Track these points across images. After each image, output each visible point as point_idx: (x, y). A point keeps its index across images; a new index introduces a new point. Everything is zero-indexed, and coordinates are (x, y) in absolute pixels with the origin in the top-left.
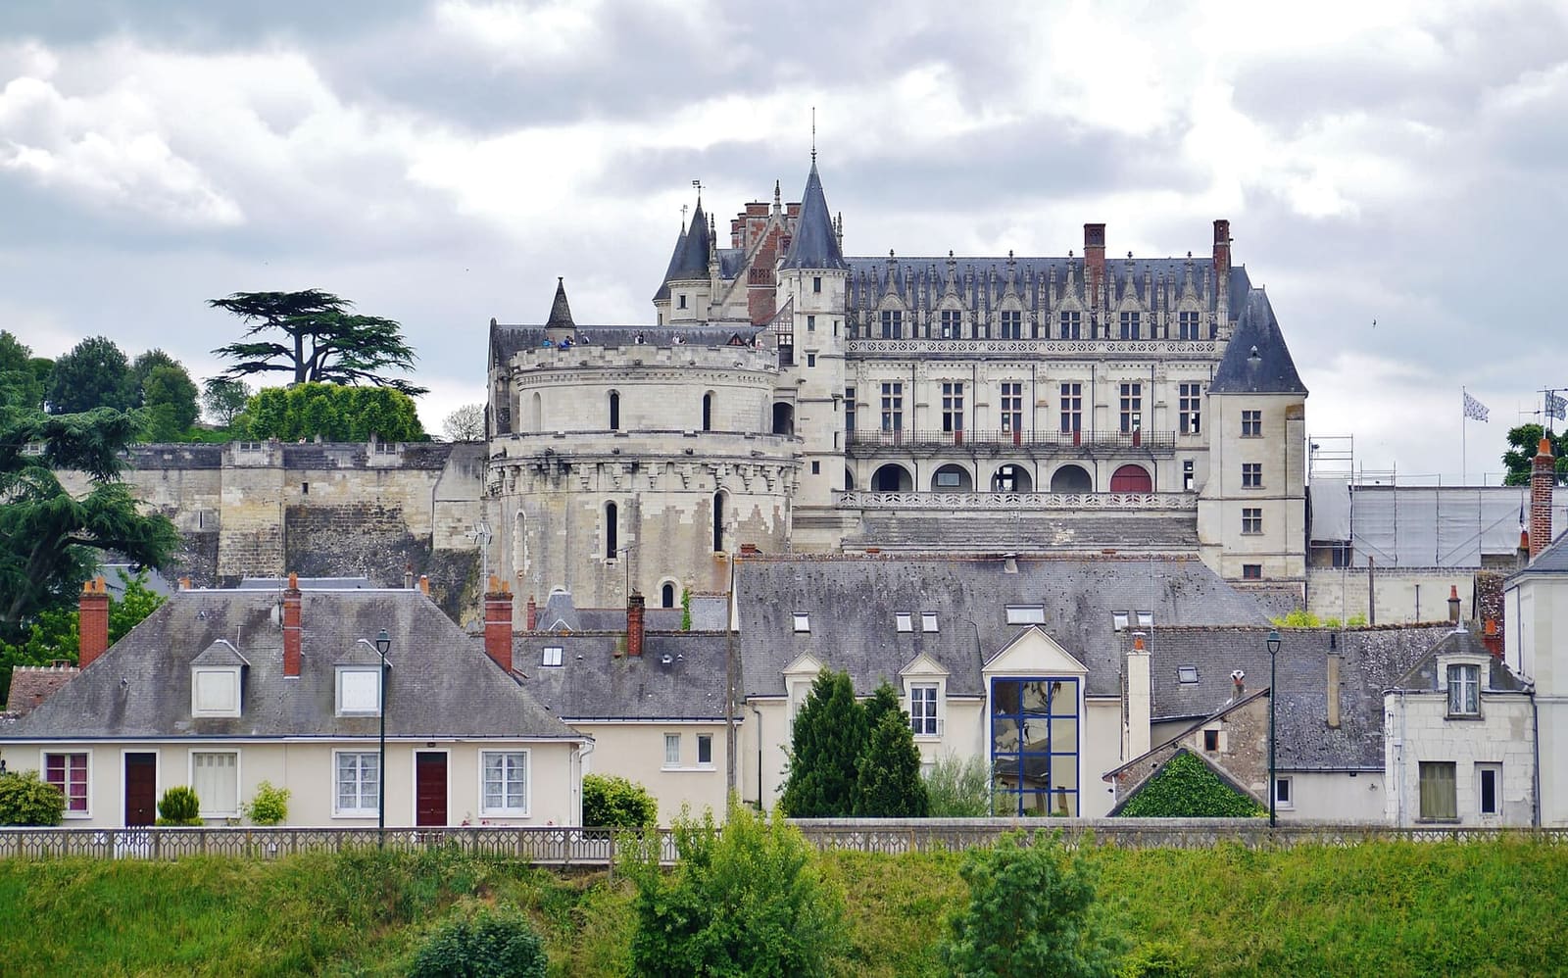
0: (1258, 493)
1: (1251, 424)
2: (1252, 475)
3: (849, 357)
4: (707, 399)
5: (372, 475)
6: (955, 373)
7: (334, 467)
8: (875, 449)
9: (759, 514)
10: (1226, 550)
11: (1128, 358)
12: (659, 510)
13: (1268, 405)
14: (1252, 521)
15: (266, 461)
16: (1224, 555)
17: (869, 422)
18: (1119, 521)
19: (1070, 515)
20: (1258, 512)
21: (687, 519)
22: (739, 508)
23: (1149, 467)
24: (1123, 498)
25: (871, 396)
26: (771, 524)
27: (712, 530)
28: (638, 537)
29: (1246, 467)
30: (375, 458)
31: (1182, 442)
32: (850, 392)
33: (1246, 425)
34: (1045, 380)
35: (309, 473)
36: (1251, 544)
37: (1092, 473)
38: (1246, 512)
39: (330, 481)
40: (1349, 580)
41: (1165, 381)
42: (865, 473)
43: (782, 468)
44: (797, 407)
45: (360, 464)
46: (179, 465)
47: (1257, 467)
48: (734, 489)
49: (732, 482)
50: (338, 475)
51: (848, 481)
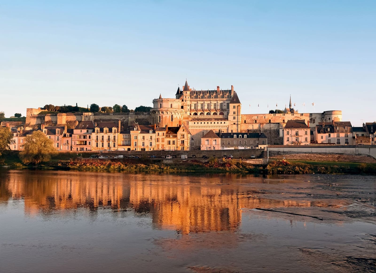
0: (235, 115)
1: (234, 107)
3: (190, 101)
4: (171, 105)
5: (144, 115)
6: (202, 102)
7: (140, 115)
8: (193, 111)
9: (177, 117)
11: (221, 100)
12: (165, 117)
13: (236, 105)
15: (133, 114)
16: (231, 122)
17: (193, 108)
18: (220, 118)
19: (214, 118)
21: (168, 118)
22: (174, 116)
23: (224, 112)
24: (220, 115)
25: (193, 105)
26: (179, 118)
27: (171, 119)
28: (162, 120)
29: (234, 112)
30: (145, 113)
31: (227, 109)
32: (191, 105)
34: (212, 103)
35: (138, 115)
36: (234, 120)
37: (217, 113)
38: (234, 117)
39: (140, 116)
40: (245, 124)
41: (225, 103)
42: (192, 113)
44: (184, 106)
45: (143, 114)
46: (125, 115)
47: (235, 112)
48: (173, 114)
49: (173, 113)
50: (141, 115)
51: (190, 114)
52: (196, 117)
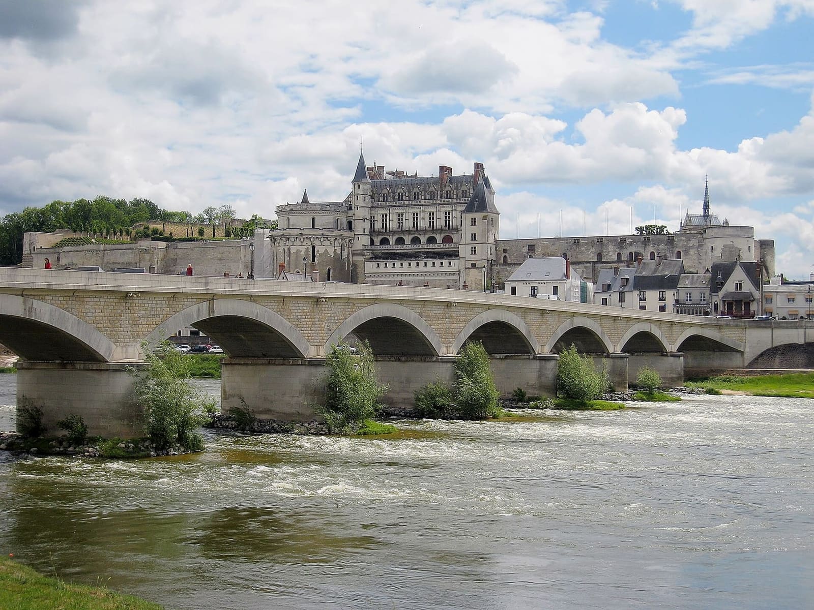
0: (475, 242)
1: (474, 222)
2: (474, 237)
3: (371, 207)
4: (313, 219)
6: (400, 211)
8: (379, 233)
9: (327, 251)
10: (466, 259)
11: (445, 204)
13: (478, 216)
14: (474, 251)
16: (466, 261)
17: (378, 225)
18: (441, 251)
19: (426, 250)
20: (475, 248)
21: (304, 253)
22: (320, 250)
23: (452, 235)
25: (379, 218)
27: (311, 256)
28: (290, 258)
29: (472, 234)
31: (461, 225)
32: (376, 217)
33: (472, 222)
34: (424, 212)
36: (473, 257)
37: (437, 238)
38: (472, 248)
41: (456, 210)
43: (336, 238)
44: (353, 221)
47: (475, 234)
48: (317, 244)
51: (372, 242)
52: (384, 248)
